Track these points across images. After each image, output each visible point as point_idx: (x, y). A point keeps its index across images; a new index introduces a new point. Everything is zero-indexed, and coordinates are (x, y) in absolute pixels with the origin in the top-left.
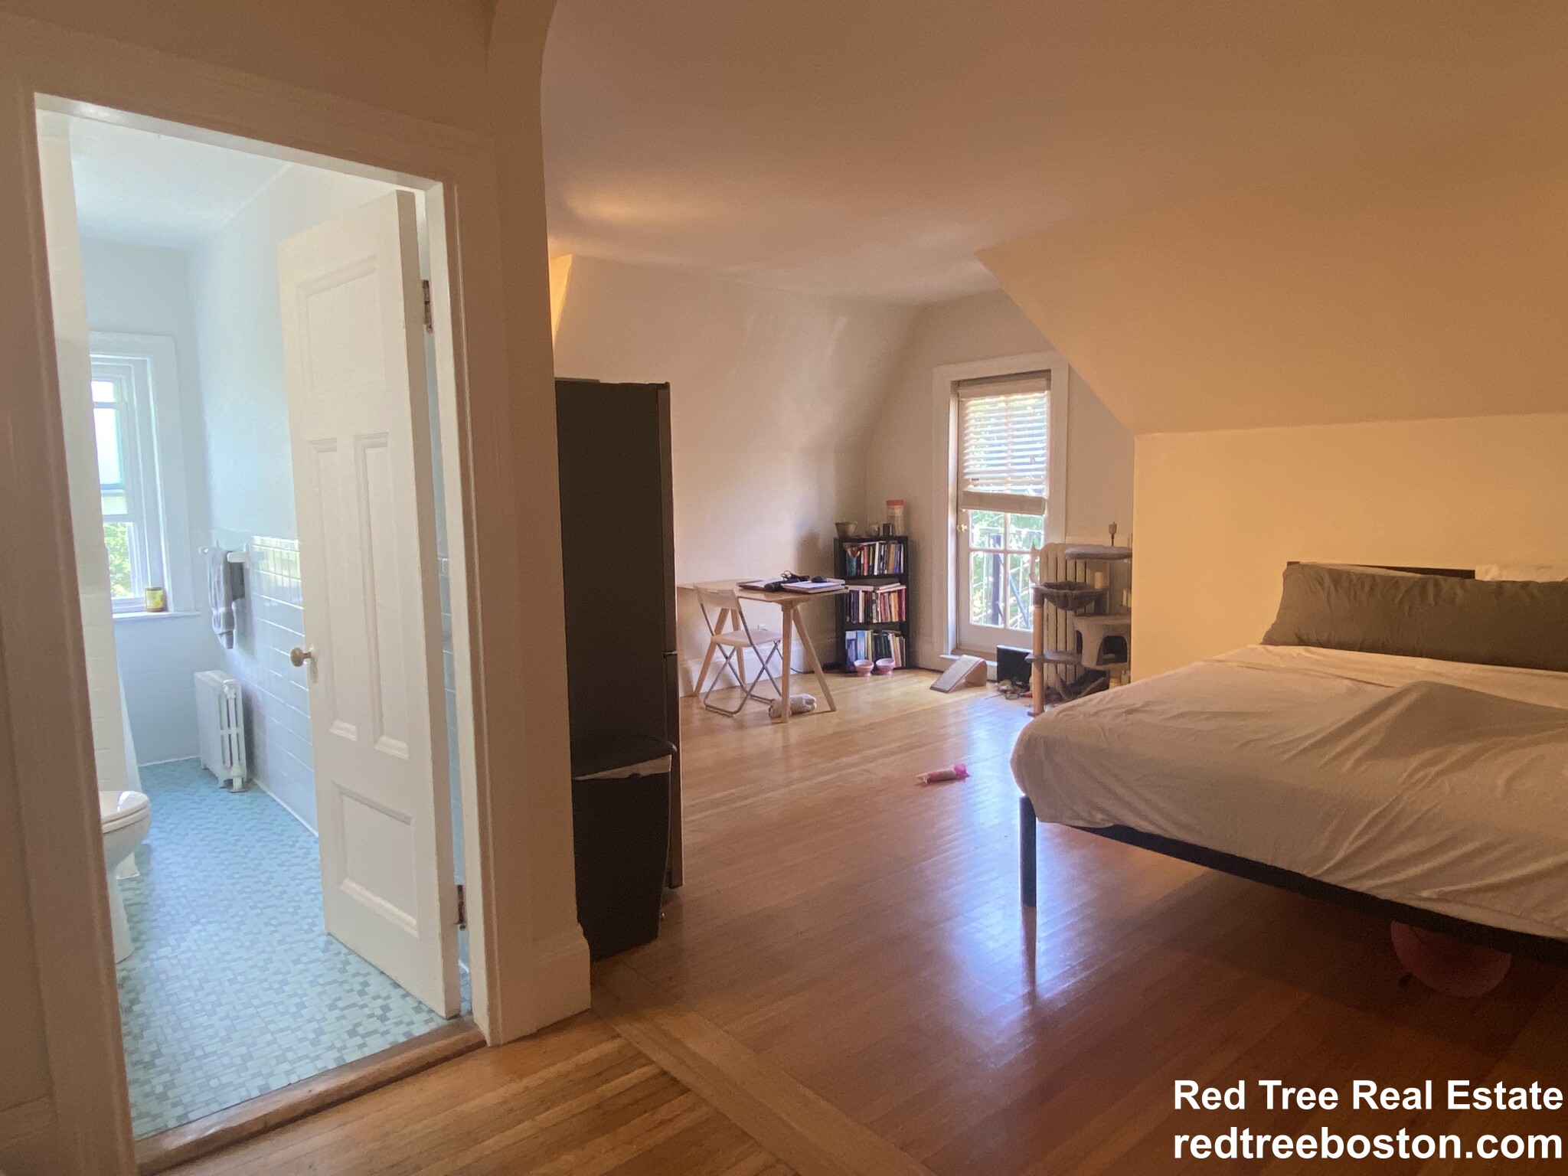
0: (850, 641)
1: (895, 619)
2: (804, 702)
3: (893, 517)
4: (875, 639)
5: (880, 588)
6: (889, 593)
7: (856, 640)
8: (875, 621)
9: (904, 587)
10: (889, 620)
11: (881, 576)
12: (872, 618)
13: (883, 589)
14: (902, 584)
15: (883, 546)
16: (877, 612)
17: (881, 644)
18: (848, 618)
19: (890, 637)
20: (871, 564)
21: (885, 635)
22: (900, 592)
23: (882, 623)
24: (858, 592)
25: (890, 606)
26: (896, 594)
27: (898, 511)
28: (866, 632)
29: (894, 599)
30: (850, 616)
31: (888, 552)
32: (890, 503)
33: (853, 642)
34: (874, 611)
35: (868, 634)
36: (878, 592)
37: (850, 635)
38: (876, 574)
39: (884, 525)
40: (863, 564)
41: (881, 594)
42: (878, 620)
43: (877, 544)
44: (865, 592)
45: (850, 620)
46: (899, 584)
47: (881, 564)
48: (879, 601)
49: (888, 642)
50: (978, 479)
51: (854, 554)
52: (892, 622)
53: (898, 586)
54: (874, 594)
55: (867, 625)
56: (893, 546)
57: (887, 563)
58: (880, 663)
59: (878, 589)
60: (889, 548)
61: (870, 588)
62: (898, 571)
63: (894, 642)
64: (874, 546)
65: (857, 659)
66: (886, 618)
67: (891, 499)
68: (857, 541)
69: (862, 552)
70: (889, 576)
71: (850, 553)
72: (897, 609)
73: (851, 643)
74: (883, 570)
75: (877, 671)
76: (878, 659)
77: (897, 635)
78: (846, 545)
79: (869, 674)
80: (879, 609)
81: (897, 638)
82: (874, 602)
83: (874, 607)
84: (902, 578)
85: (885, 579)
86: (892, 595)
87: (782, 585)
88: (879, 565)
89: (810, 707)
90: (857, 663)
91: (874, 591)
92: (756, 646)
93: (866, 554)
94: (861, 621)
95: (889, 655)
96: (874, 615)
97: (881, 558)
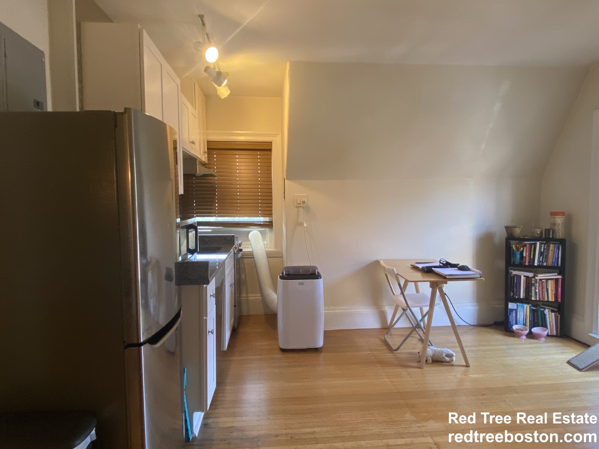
0: (512, 310)
1: (551, 299)
2: (444, 355)
3: (554, 224)
4: (533, 312)
5: (539, 276)
6: (547, 280)
7: (516, 310)
8: (533, 299)
9: (560, 277)
10: (546, 299)
11: (539, 267)
12: (531, 296)
13: (540, 276)
14: (559, 274)
15: (543, 245)
16: (536, 293)
17: (537, 316)
18: (512, 294)
19: (547, 312)
20: (532, 257)
21: (542, 309)
22: (557, 280)
23: (539, 301)
24: (520, 277)
25: (547, 289)
26: (553, 282)
27: (559, 220)
28: (525, 306)
29: (551, 285)
30: (513, 292)
31: (548, 249)
32: (553, 214)
33: (514, 312)
34: (533, 292)
35: (527, 307)
36: (536, 278)
37: (511, 306)
38: (536, 264)
39: (546, 229)
40: (525, 257)
41: (540, 280)
42: (536, 298)
43: (538, 243)
44: (527, 277)
45: (513, 295)
46: (556, 274)
47: (541, 258)
48: (538, 285)
49: (545, 315)
51: (518, 249)
52: (548, 301)
53: (555, 276)
54: (533, 279)
55: (527, 300)
56: (552, 246)
57: (547, 257)
58: (535, 330)
59: (537, 276)
60: (548, 247)
61: (531, 275)
62: (556, 265)
63: (550, 317)
64: (535, 245)
65: (516, 324)
66: (543, 298)
67: (553, 211)
68: (521, 240)
69: (525, 248)
70: (547, 267)
71: (514, 247)
72: (554, 292)
73: (512, 312)
74: (543, 263)
75: (531, 335)
76: (535, 327)
77: (552, 311)
78: (512, 242)
79: (524, 337)
80: (537, 291)
81: (553, 314)
82: (533, 285)
83: (533, 288)
84: (561, 270)
85: (542, 268)
86: (549, 281)
87: (433, 269)
88: (539, 258)
89: (448, 359)
90: (515, 327)
91: (534, 277)
92: (412, 309)
93: (528, 251)
94: (522, 297)
95: (544, 325)
96: (533, 294)
97: (541, 254)
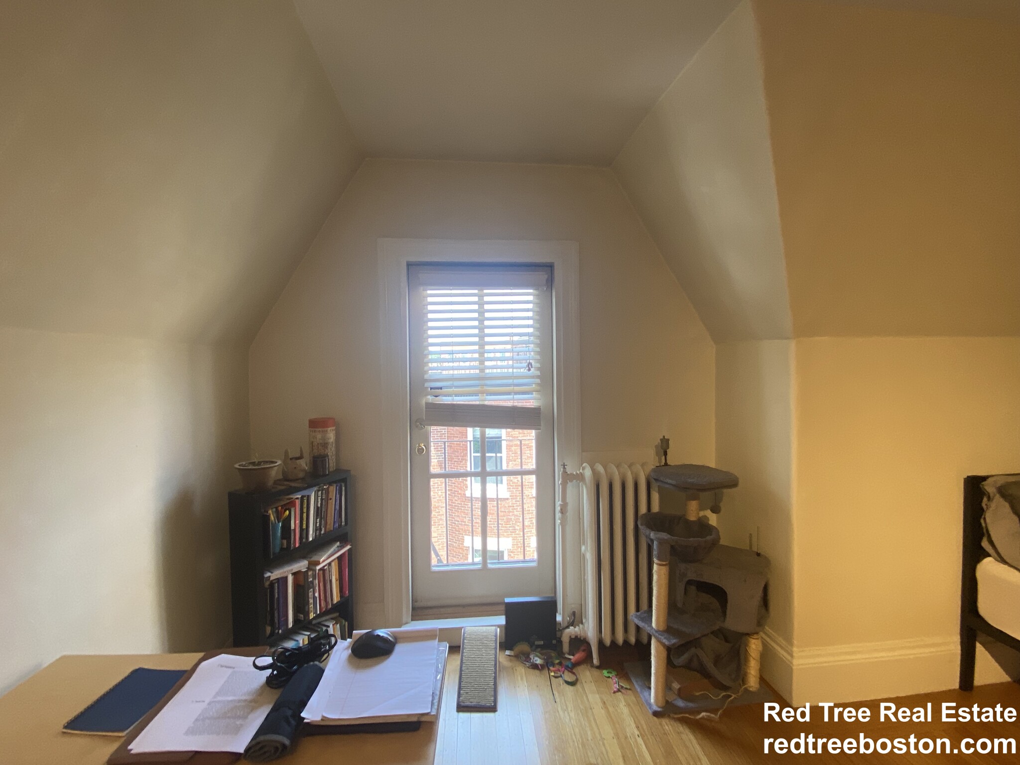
1: (336, 600)
3: (325, 445)
6: (331, 563)
8: (311, 615)
9: (346, 550)
11: (319, 541)
12: (306, 611)
14: (345, 544)
15: (318, 494)
16: (315, 599)
18: (269, 630)
20: (304, 526)
22: (340, 559)
24: (285, 578)
25: (330, 585)
26: (336, 564)
27: (331, 436)
29: (335, 571)
30: (272, 623)
31: (326, 500)
32: (315, 424)
34: (310, 599)
36: (314, 567)
38: (311, 539)
39: (315, 458)
40: (293, 530)
41: (321, 569)
42: (315, 611)
43: (310, 492)
44: (296, 574)
45: (273, 630)
46: (341, 545)
47: (319, 522)
48: (316, 582)
50: (441, 388)
51: (280, 516)
52: (333, 608)
53: (340, 549)
54: (308, 573)
55: (299, 624)
56: (332, 489)
57: (325, 518)
59: (315, 563)
60: (326, 495)
61: (301, 565)
62: (338, 526)
64: (309, 497)
66: (327, 605)
69: (291, 510)
71: (272, 517)
80: (317, 595)
81: (338, 626)
82: (309, 585)
83: (309, 592)
86: (333, 565)
88: (315, 525)
91: (308, 568)
93: (298, 512)
94: (291, 624)
96: (310, 604)
97: (317, 513)
